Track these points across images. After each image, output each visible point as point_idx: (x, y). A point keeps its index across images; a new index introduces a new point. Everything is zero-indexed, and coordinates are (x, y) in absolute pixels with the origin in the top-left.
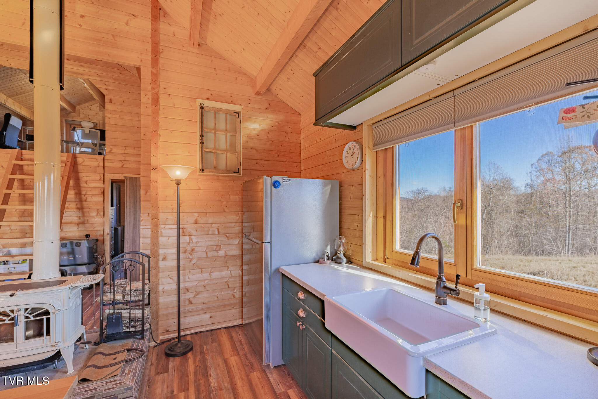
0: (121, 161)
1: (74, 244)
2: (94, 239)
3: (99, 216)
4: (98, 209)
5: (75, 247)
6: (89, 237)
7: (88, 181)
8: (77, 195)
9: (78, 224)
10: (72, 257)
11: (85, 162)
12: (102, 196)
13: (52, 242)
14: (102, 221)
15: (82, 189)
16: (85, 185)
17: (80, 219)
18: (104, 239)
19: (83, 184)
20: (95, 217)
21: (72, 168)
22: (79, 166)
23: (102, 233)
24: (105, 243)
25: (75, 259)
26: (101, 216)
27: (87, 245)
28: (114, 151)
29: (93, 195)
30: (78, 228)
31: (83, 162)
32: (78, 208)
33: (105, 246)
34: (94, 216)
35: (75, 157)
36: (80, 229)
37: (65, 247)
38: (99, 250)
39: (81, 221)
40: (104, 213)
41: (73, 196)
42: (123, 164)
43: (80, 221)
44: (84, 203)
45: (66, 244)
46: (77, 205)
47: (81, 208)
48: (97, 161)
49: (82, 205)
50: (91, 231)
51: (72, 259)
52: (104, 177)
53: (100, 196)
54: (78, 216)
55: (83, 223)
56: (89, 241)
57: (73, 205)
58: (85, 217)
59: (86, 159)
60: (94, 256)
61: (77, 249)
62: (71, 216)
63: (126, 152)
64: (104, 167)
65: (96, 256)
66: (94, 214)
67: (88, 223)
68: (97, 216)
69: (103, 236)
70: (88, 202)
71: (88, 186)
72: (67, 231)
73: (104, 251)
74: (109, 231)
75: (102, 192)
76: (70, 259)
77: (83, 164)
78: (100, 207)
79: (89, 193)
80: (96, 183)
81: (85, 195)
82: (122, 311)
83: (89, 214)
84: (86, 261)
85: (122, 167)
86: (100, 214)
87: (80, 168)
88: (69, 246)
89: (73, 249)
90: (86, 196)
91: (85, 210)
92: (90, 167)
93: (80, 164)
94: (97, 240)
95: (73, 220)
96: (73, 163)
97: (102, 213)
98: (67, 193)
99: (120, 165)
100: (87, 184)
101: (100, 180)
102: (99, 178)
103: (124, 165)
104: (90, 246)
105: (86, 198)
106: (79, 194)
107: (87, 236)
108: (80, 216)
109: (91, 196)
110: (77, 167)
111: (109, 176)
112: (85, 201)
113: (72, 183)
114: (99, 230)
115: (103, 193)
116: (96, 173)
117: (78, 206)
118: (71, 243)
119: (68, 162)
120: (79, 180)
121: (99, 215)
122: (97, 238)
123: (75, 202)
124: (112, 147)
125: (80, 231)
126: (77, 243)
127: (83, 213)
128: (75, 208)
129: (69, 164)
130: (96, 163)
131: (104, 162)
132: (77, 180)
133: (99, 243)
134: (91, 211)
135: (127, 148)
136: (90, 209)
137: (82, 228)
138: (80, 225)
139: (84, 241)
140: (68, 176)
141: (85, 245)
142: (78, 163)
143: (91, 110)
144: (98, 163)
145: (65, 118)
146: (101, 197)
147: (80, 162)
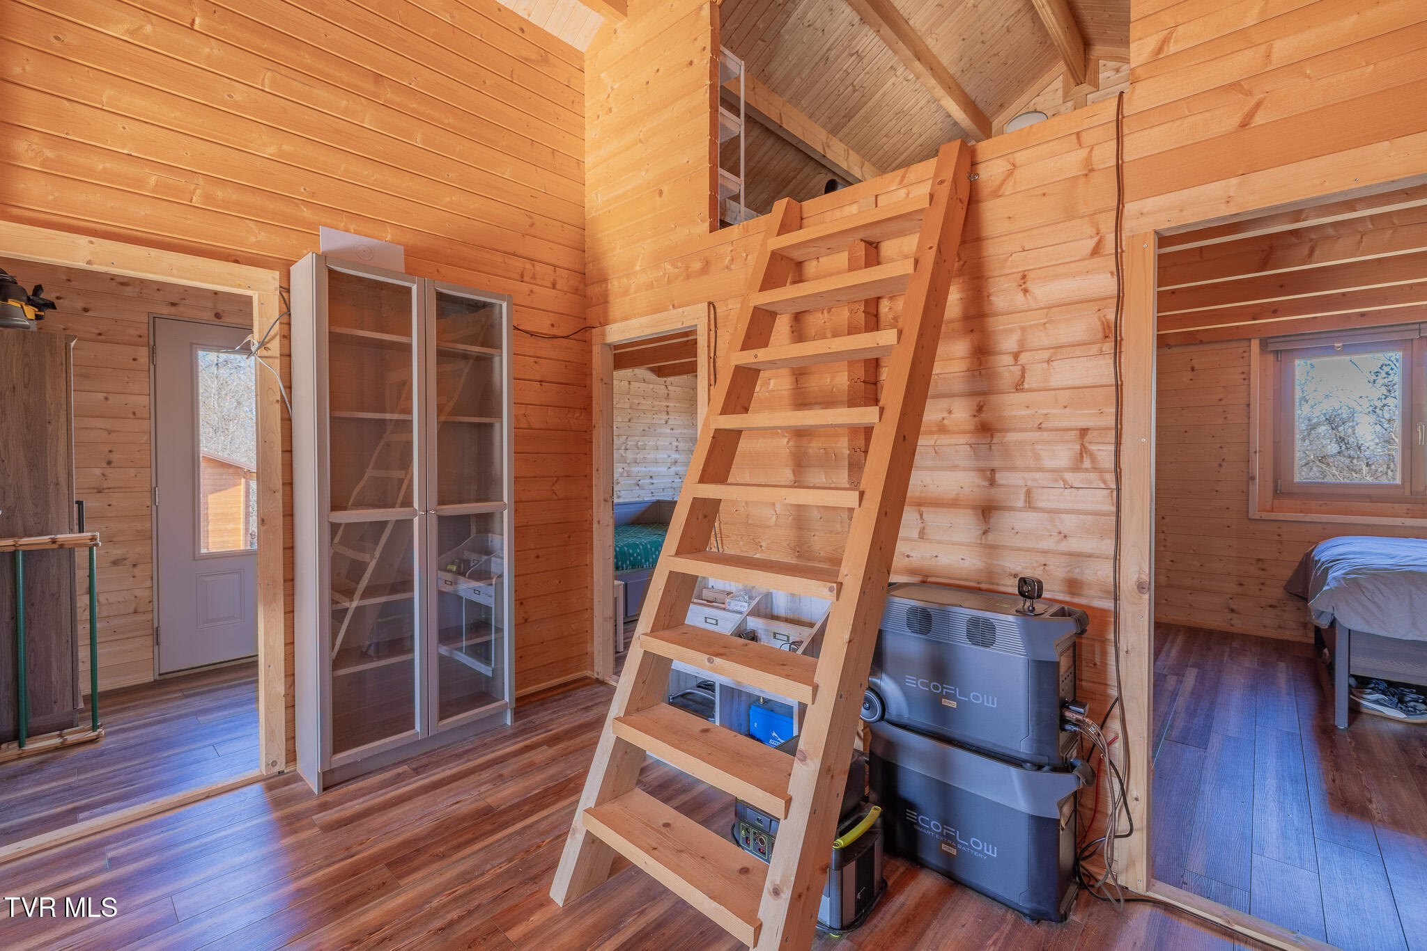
0: (1236, 86)
1: (963, 628)
2: (1064, 610)
3: (1087, 470)
4: (1084, 432)
5: (964, 641)
6: (1038, 596)
7: (1031, 275)
11: (1018, 174)
12: (1108, 347)
14: (1105, 501)
15: (1002, 322)
16: (1018, 300)
18: (1116, 611)
19: (1008, 296)
20: (1069, 476)
21: (960, 216)
23: (1106, 572)
25: (965, 709)
26: (1103, 471)
28: (1185, 37)
29: (1057, 351)
30: (985, 532)
31: (1010, 173)
34: (1062, 470)
35: (972, 164)
37: (926, 628)
39: (1000, 492)
40: (1119, 455)
41: (962, 365)
42: (1252, 101)
43: (993, 493)
44: (1009, 396)
46: (976, 409)
48: (1081, 145)
49: (992, 409)
50: (1045, 552)
52: (1119, 226)
53: (1095, 349)
56: (1037, 624)
57: (961, 412)
58: (1020, 474)
59: (1020, 158)
60: (1061, 721)
61: (973, 654)
62: (950, 468)
64: (1119, 168)
65: (1078, 723)
66: (1061, 455)
68: (1076, 468)
69: (1114, 593)
70: (1031, 390)
71: (1033, 305)
72: (941, 543)
75: (1105, 326)
77: (1009, 188)
78: (1100, 416)
79: (1038, 338)
80: (1074, 275)
81: (1016, 356)
83: (1037, 458)
85: (1244, 125)
86: (1093, 460)
88: (939, 627)
89: (955, 650)
90: (1024, 358)
91: (1011, 437)
92: (1043, 190)
93: (996, 193)
94: (1081, 616)
96: (964, 194)
97: (1104, 453)
99: (1225, 120)
100: (1025, 291)
101: (1096, 251)
102: (1092, 243)
103: (1258, 105)
104: (1044, 655)
105: (1023, 370)
106: (986, 351)
107: (1027, 588)
108: (993, 471)
109: (1045, 355)
111: (1152, 215)
112: (1019, 387)
114: (1094, 556)
115: (1113, 334)
116: (1073, 218)
119: (941, 182)
120: (989, 276)
121: (1087, 464)
123: (972, 394)
124: (1167, 20)
125: (992, 547)
126: (974, 623)
128: (968, 428)
129: (944, 192)
130: (1073, 161)
132: (980, 281)
134: (1046, 443)
139: (1008, 617)
140: (939, 250)
142: (987, 192)
144: (1082, 154)
146: (1101, 352)
147: (997, 181)
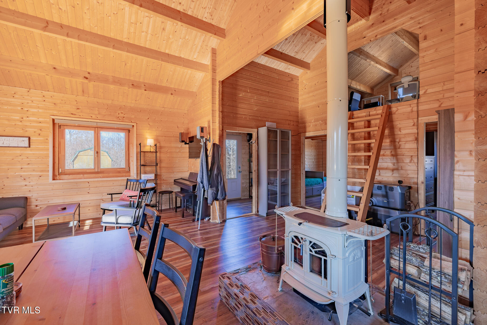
0: (438, 100)
1: (388, 189)
2: (407, 186)
3: (412, 163)
4: (412, 156)
5: (388, 191)
6: (402, 183)
7: (401, 129)
8: (392, 143)
9: (393, 170)
10: (386, 200)
11: (399, 111)
12: (416, 142)
13: (339, 180)
14: (415, 168)
15: (396, 137)
16: (399, 133)
17: (394, 165)
18: (418, 187)
19: (397, 132)
21: (387, 118)
22: (393, 115)
23: (416, 180)
24: (419, 192)
25: (388, 202)
26: (415, 163)
27: (400, 191)
28: (429, 91)
29: (407, 142)
30: (393, 174)
31: (397, 110)
32: (392, 155)
33: (419, 194)
34: (407, 163)
35: (390, 108)
36: (394, 175)
37: (381, 189)
38: (412, 199)
39: (396, 167)
40: (418, 160)
41: (388, 144)
42: (441, 103)
43: (394, 167)
44: (398, 150)
45: (381, 187)
46: (391, 152)
47: (395, 155)
48: (410, 107)
49: (396, 151)
50: (404, 177)
51: (386, 201)
52: (418, 121)
53: (414, 142)
54: (392, 163)
55: (397, 169)
56: (402, 187)
57: (388, 152)
58: (400, 164)
59: (399, 108)
60: (406, 203)
61: (390, 193)
62: (386, 162)
63: (445, 88)
64: (418, 111)
65: (409, 203)
66: (407, 160)
67: (402, 169)
68: (410, 162)
69: (417, 184)
70: (402, 149)
71: (402, 134)
72: (383, 176)
73: (418, 200)
74: (423, 179)
76: (384, 201)
77: (397, 113)
78: (414, 153)
79: (402, 140)
80: (410, 129)
81: (399, 143)
82: (419, 293)
83: (403, 160)
84: (398, 206)
85: (439, 106)
86: (414, 161)
87: (395, 117)
88: (383, 189)
89: (387, 192)
90: (400, 143)
91: (399, 157)
92: (403, 114)
93: (395, 114)
94: (410, 188)
95: (389, 166)
96: (388, 114)
97: (416, 160)
98: (382, 141)
99: (437, 105)
100: (400, 131)
101: (414, 125)
102: (413, 124)
103: (442, 104)
104: (403, 192)
105: (400, 145)
106: (393, 141)
107: (400, 182)
108: (394, 163)
109: (404, 143)
110: (392, 116)
111: (424, 120)
112: (400, 148)
113: (387, 132)
114: (413, 178)
115: (417, 139)
116: (409, 119)
117: (393, 153)
118: (385, 187)
119: (383, 113)
120: (394, 128)
122: (411, 186)
123: (390, 149)
124: (426, 88)
125: (394, 177)
126: (390, 188)
127: (397, 160)
128: (390, 155)
129: (384, 115)
130: (409, 109)
131: (418, 106)
132: (392, 128)
133: (412, 191)
134: (405, 158)
135: (446, 83)
136: (403, 155)
137: (396, 174)
138: (395, 171)
139: (396, 186)
140: (383, 126)
141: (398, 190)
142: (393, 113)
143: (412, 67)
144: (411, 108)
145: (390, 83)
146: (415, 143)
147: (395, 111)
